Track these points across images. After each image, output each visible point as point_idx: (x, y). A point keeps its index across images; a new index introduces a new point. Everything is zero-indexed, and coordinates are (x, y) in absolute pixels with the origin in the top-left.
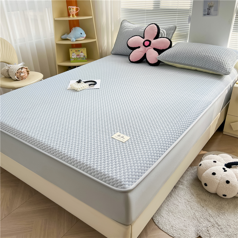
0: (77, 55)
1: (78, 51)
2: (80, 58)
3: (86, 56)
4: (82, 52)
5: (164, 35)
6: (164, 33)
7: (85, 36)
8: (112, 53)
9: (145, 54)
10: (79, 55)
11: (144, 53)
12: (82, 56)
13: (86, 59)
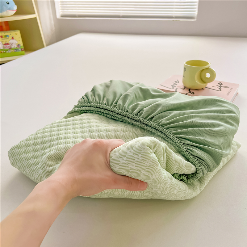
0: (5, 44)
1: (6, 36)
2: (10, 48)
3: (22, 45)
4: (13, 38)
7: (15, 8)
10: (8, 44)
12: (14, 46)
13: (22, 50)
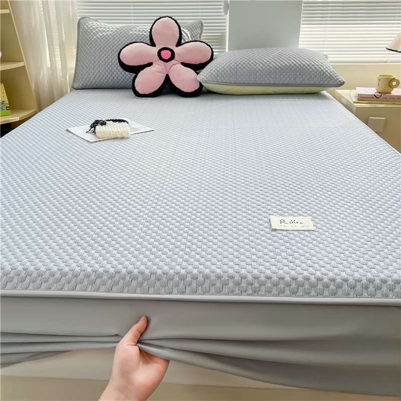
3: (7, 102)
5: (188, 37)
6: (187, 35)
8: (76, 86)
9: (167, 77)
11: (165, 75)
13: (8, 108)
